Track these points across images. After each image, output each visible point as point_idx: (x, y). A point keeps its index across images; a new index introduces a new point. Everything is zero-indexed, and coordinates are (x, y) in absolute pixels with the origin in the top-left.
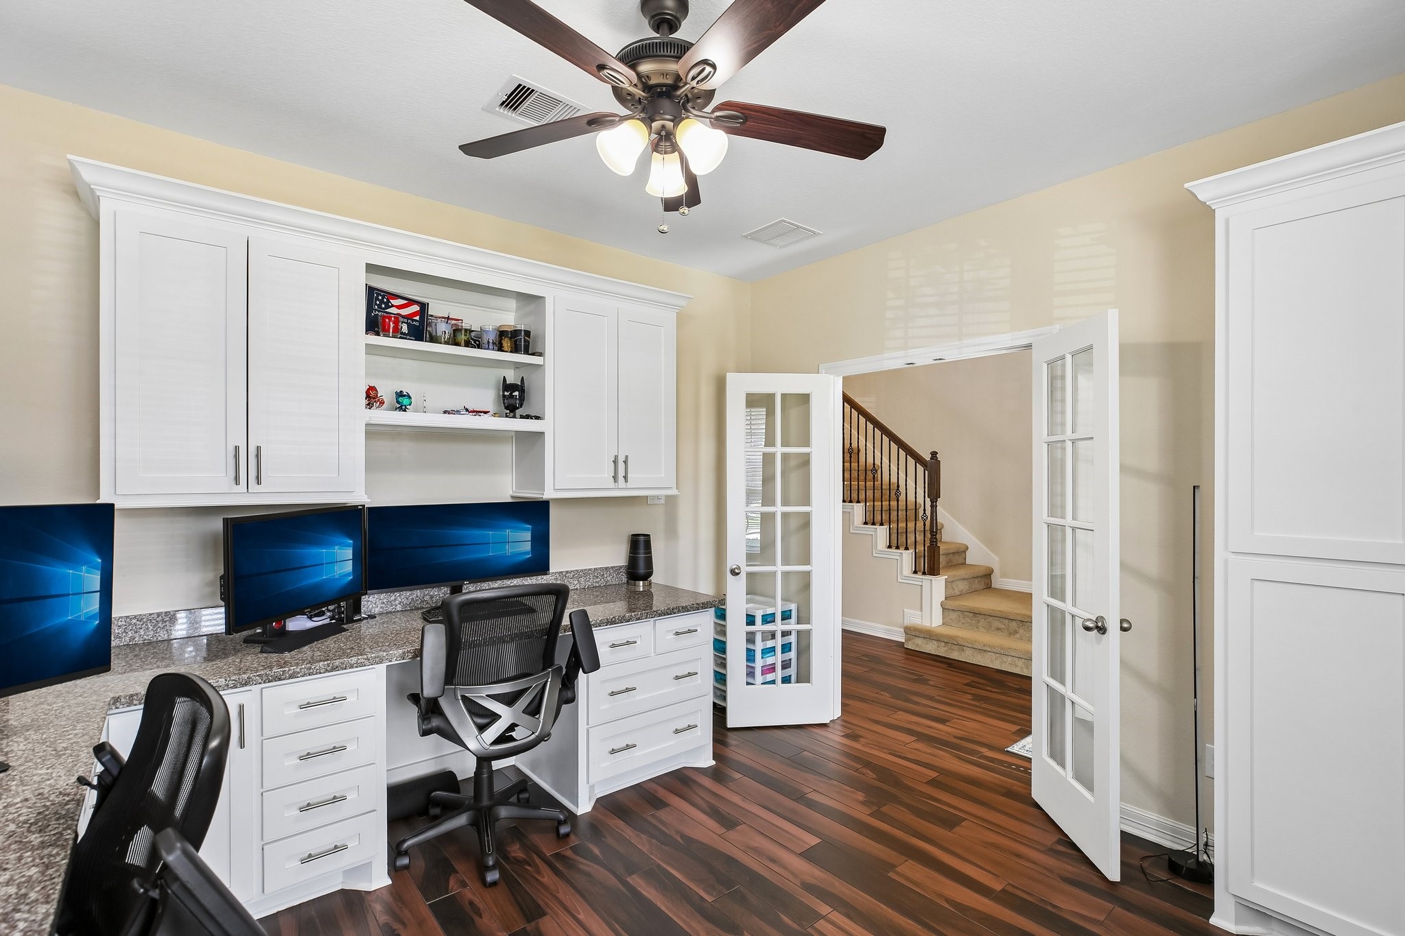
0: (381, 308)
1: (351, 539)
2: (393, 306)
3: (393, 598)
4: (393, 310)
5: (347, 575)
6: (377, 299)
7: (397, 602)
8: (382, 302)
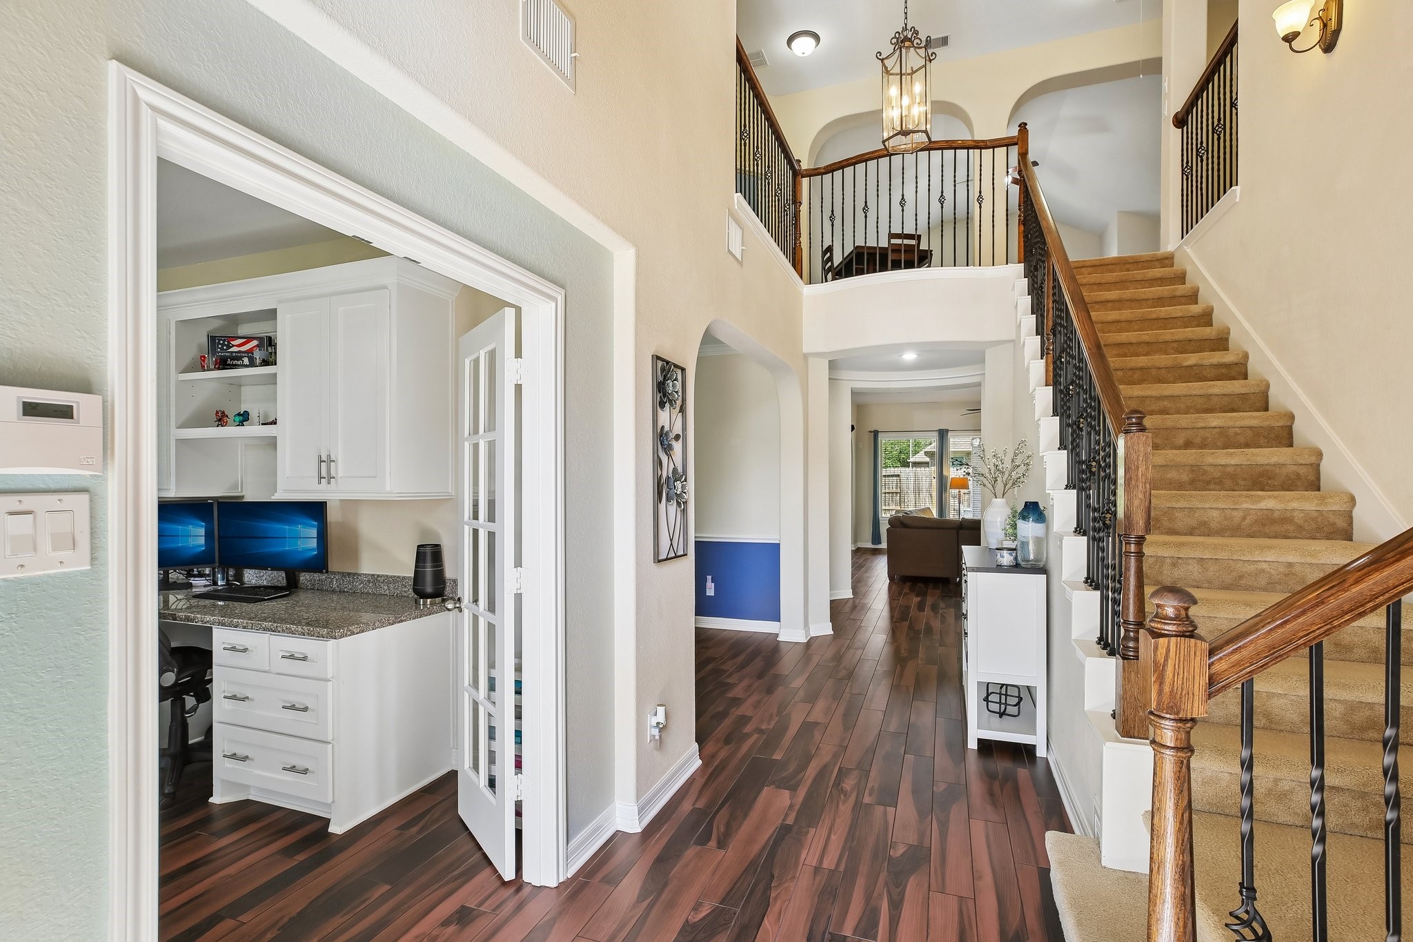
0: (224, 349)
1: (203, 521)
2: (233, 346)
3: (262, 574)
4: (235, 349)
5: (201, 546)
6: (219, 343)
7: (264, 578)
8: (223, 345)
